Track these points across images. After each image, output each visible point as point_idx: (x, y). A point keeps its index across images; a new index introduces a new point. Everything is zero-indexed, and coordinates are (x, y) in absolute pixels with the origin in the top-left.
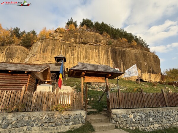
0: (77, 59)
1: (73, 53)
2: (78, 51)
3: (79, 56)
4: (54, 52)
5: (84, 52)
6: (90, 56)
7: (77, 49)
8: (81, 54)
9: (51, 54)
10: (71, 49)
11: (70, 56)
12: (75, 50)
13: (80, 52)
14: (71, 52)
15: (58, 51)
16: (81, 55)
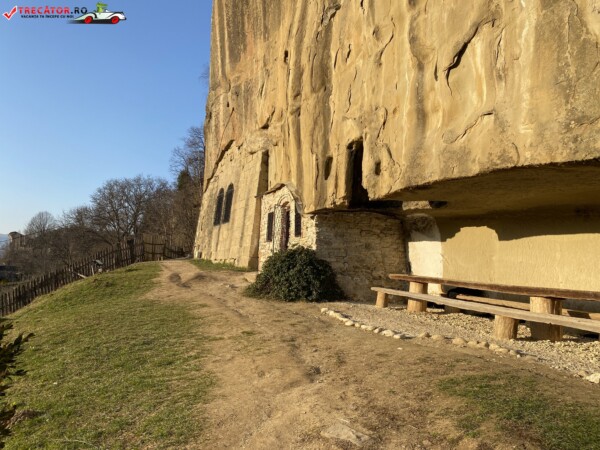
9: (266, 31)
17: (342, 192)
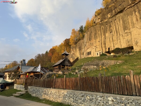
0: (116, 34)
1: (111, 30)
2: (115, 25)
3: (118, 30)
4: (97, 37)
5: (121, 23)
6: (129, 24)
7: (114, 24)
8: (118, 27)
9: (95, 39)
10: (108, 27)
11: (109, 34)
12: (112, 25)
13: (117, 25)
14: (109, 29)
15: (99, 34)
16: (119, 29)
17: (108, 50)
